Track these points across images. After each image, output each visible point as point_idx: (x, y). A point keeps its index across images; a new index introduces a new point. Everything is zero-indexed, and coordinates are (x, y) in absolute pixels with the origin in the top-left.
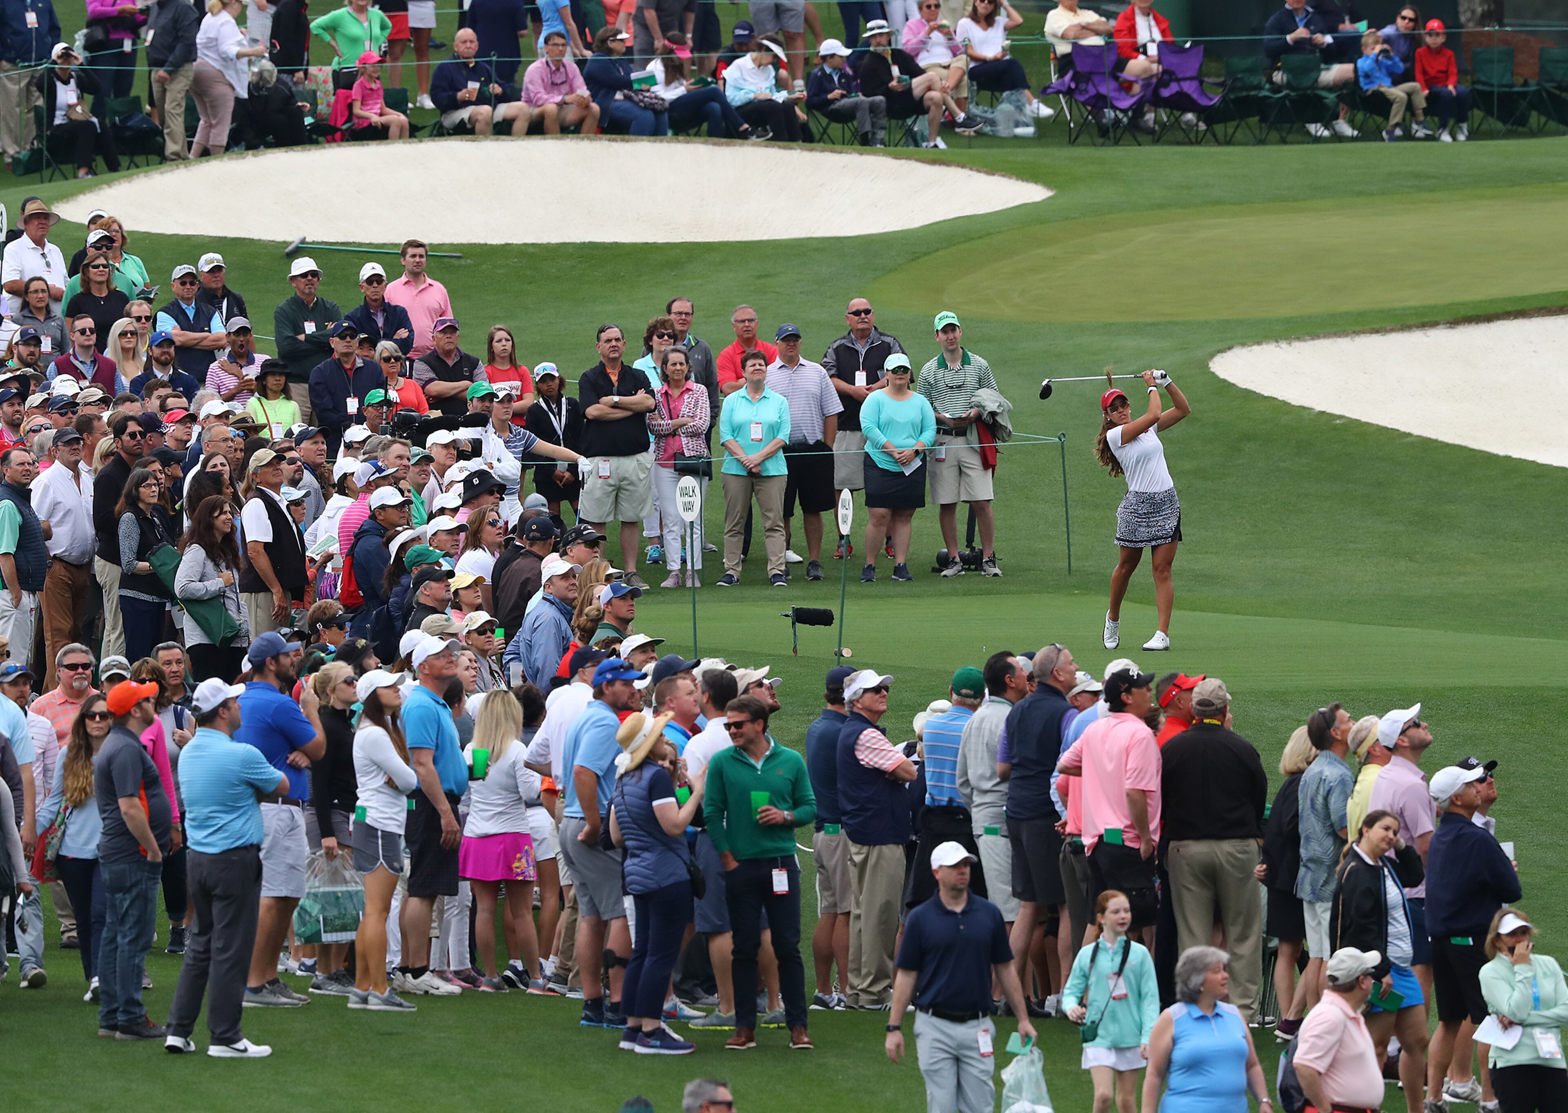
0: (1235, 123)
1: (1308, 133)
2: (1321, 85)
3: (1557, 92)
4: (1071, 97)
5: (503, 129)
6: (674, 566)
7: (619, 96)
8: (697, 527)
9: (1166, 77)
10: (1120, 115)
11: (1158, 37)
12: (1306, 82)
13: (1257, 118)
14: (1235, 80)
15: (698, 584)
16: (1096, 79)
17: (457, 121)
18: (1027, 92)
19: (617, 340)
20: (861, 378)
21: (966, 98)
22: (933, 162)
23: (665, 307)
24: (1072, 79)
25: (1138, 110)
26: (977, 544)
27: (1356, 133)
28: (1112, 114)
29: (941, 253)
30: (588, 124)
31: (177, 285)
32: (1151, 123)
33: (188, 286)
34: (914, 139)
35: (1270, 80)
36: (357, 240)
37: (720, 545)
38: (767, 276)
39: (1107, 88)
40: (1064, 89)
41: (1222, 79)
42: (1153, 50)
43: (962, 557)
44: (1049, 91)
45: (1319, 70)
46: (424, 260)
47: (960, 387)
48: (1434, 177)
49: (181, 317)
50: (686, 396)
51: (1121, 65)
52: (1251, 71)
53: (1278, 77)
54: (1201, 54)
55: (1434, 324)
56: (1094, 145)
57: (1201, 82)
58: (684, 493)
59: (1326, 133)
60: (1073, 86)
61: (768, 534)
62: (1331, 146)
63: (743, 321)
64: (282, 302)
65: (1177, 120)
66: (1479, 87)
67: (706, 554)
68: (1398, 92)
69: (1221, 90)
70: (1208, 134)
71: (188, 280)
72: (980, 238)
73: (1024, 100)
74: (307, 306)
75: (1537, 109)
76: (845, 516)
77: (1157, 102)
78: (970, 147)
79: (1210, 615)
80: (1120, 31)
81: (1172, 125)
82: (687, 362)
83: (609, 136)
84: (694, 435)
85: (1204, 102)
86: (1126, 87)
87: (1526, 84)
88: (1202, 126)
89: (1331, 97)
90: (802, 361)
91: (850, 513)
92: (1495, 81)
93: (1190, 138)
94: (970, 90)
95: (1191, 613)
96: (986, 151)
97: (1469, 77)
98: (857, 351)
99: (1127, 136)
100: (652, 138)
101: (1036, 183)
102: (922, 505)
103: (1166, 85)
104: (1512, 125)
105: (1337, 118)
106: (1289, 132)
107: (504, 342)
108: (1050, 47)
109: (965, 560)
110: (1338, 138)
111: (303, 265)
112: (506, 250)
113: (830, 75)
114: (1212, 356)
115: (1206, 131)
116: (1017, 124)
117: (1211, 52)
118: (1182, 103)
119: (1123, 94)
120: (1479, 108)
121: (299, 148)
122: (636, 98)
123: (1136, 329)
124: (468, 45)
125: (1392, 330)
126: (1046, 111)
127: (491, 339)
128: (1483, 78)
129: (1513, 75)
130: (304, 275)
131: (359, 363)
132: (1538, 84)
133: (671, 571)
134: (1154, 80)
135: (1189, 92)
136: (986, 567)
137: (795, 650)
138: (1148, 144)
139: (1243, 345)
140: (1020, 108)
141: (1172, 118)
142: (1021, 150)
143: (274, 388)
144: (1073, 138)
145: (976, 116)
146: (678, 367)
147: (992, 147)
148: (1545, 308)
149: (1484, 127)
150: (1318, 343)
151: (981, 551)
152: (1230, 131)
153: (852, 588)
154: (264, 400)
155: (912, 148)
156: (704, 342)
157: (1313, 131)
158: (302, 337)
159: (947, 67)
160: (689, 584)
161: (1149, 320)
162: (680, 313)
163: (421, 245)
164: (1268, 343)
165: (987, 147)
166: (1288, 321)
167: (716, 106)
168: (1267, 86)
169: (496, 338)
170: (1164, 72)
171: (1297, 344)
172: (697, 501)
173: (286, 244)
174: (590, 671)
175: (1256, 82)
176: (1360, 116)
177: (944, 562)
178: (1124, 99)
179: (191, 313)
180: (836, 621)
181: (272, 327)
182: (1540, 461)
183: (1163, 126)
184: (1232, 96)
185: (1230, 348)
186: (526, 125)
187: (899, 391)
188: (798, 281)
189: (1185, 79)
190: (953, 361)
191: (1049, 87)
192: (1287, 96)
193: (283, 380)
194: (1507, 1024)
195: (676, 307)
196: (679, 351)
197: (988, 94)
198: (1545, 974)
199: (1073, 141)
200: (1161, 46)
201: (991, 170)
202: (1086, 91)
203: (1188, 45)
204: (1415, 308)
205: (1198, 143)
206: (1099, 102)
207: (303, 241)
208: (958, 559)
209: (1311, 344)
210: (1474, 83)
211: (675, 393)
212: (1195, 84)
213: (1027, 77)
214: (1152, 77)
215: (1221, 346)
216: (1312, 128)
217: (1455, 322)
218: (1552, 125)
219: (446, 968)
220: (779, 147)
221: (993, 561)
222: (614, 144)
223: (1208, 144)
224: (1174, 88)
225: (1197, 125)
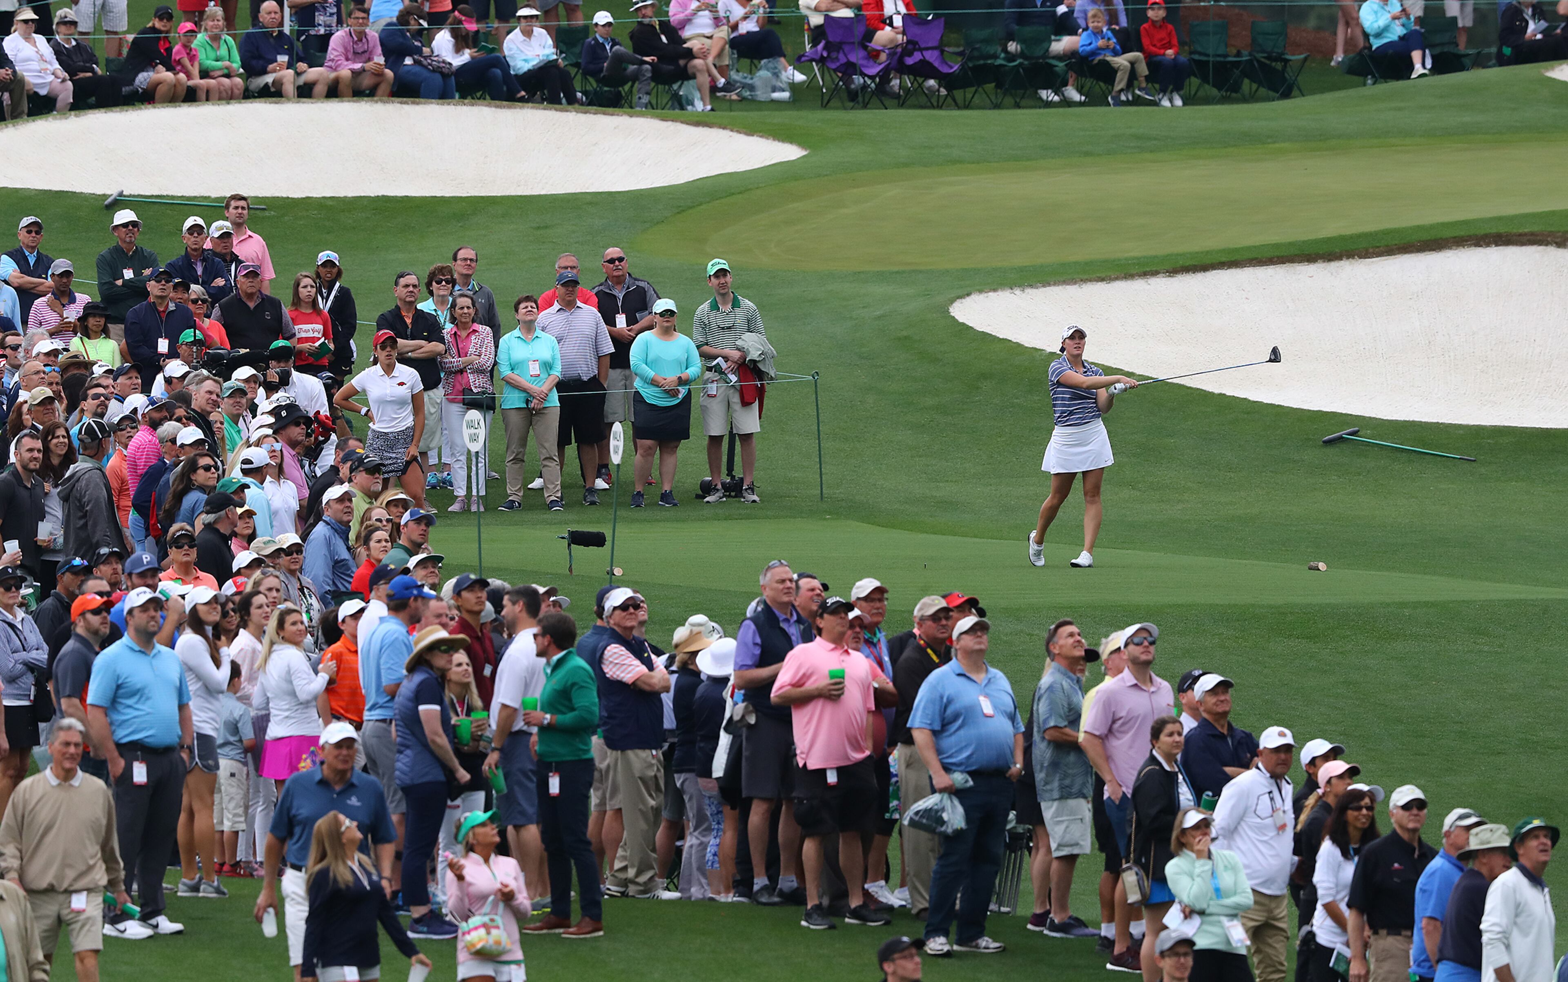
0: (973, 89)
1: (1041, 98)
2: (1052, 54)
3: (1268, 62)
4: (823, 65)
5: (305, 92)
6: (461, 492)
7: (408, 61)
8: (481, 455)
9: (910, 47)
10: (869, 82)
11: (903, 10)
12: (1039, 52)
13: (993, 84)
14: (974, 49)
15: (482, 509)
16: (846, 48)
17: (262, 85)
18: (782, 60)
19: (414, 286)
20: (621, 320)
21: (728, 66)
22: (697, 124)
23: (451, 255)
24: (825, 48)
25: (884, 77)
26: (738, 473)
27: (1083, 98)
28: (862, 81)
29: (703, 207)
30: (384, 88)
31: (24, 233)
32: (896, 89)
33: (33, 234)
34: (680, 103)
35: (1005, 50)
36: (170, 193)
37: (503, 473)
38: (546, 227)
39: (856, 57)
40: (817, 57)
41: (961, 49)
42: (898, 21)
43: (724, 485)
44: (803, 59)
45: (1050, 42)
46: (245, 212)
47: (729, 328)
48: (1155, 139)
49: (22, 262)
50: (473, 337)
51: (869, 35)
52: (987, 41)
53: (1012, 47)
54: (942, 25)
55: (1155, 273)
56: (845, 108)
57: (942, 52)
58: (470, 425)
59: (1056, 98)
60: (825, 54)
61: (545, 463)
62: (1061, 110)
63: (566, 268)
64: (104, 249)
65: (920, 85)
66: (1196, 57)
67: (489, 482)
68: (1122, 61)
69: (960, 59)
70: (949, 99)
71: (34, 229)
72: (740, 193)
73: (780, 67)
74: (127, 254)
75: (1248, 78)
76: (617, 447)
77: (902, 69)
78: (731, 110)
79: (950, 538)
80: (869, 4)
81: (916, 90)
82: (474, 305)
83: (400, 99)
84: (480, 371)
85: (945, 70)
86: (874, 55)
87: (1239, 54)
88: (943, 92)
89: (1061, 66)
90: (579, 304)
91: (621, 444)
92: (1210, 51)
93: (932, 102)
94: (731, 58)
95: (932, 536)
96: (745, 113)
97: (1186, 48)
98: (615, 296)
99: (875, 100)
100: (440, 101)
101: (791, 143)
102: (687, 437)
103: (910, 54)
104: (1226, 91)
105: (1066, 85)
106: (1023, 97)
107: (309, 289)
108: (805, 18)
109: (726, 488)
110: (1067, 103)
111: (124, 216)
112: (306, 202)
113: (603, 44)
114: (952, 301)
115: (947, 96)
116: (774, 89)
117: (951, 24)
118: (924, 70)
119: (871, 63)
120: (1196, 76)
121: (118, 109)
122: (425, 63)
123: (881, 277)
124: (273, 15)
125: (1117, 279)
126: (799, 77)
127: (297, 285)
128: (1199, 49)
129: (1227, 46)
130: (125, 225)
131: (172, 307)
132: (1250, 55)
133: (457, 497)
134: (899, 50)
135: (931, 60)
136: (745, 494)
137: (570, 570)
138: (893, 108)
139: (981, 291)
140: (776, 75)
141: (916, 84)
142: (777, 113)
143: (94, 328)
144: (825, 101)
145: (736, 82)
146: (466, 310)
147: (752, 110)
148: (1256, 259)
149: (1201, 93)
150: (1048, 289)
151: (742, 480)
152: (969, 96)
153: (622, 513)
154: (85, 339)
155: (677, 111)
156: (487, 287)
157: (1044, 97)
158: (119, 282)
159: (710, 37)
160: (474, 508)
161: (896, 269)
162: (466, 259)
163: (243, 198)
164: (1003, 289)
165: (747, 111)
166: (1021, 270)
167: (498, 72)
168: (1003, 55)
169: (302, 284)
170: (908, 42)
171: (1029, 291)
172: (482, 433)
173: (105, 196)
174: (384, 588)
175: (992, 52)
176: (1089, 83)
177: (707, 489)
178: (872, 67)
179: (32, 261)
180: (608, 543)
181: (94, 273)
182: (1252, 398)
183: (907, 91)
184: (971, 65)
185: (968, 295)
186: (326, 88)
187: (667, 332)
188: (574, 232)
189: (927, 49)
190: (725, 303)
191: (803, 56)
192: (1020, 64)
193: (102, 321)
194: (1189, 913)
195: (462, 254)
196: (466, 296)
197: (748, 61)
198: (1226, 867)
199: (825, 106)
200: (905, 18)
201: (750, 131)
202: (837, 59)
203: (930, 18)
204: (1138, 258)
205: (939, 107)
206: (849, 69)
207: (121, 194)
208: (719, 486)
209: (1042, 290)
210: (1191, 53)
211: (464, 334)
212: (936, 53)
213: (784, 47)
214: (897, 46)
215: (960, 292)
216: (1044, 94)
217: (1175, 270)
218: (1263, 91)
219: (252, 858)
220: (556, 110)
221: (751, 489)
222: (405, 107)
223: (949, 108)
224: (917, 56)
225: (938, 91)
